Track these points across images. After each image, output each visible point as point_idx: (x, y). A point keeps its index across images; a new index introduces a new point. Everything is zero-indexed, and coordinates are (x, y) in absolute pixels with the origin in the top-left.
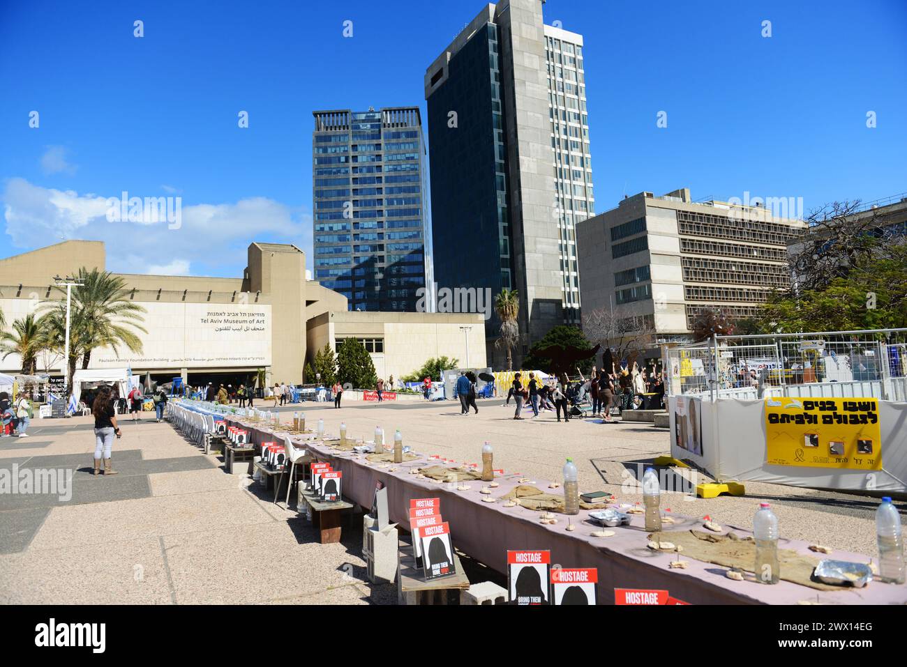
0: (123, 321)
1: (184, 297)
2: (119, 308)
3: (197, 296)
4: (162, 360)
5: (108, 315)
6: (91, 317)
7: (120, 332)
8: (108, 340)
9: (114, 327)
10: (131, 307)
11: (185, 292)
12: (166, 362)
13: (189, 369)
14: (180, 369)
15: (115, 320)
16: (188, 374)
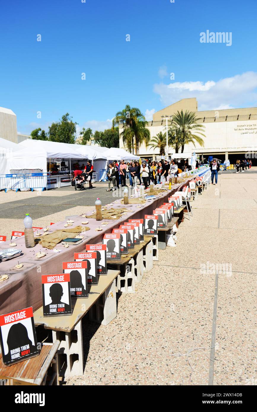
0: (196, 132)
1: (226, 119)
2: (194, 127)
3: (232, 118)
4: (217, 148)
5: (190, 130)
6: (183, 131)
7: (195, 137)
8: (189, 141)
9: (192, 135)
10: (198, 126)
11: (227, 117)
12: (218, 149)
13: (229, 152)
14: (225, 152)
15: (193, 132)
16: (229, 155)
